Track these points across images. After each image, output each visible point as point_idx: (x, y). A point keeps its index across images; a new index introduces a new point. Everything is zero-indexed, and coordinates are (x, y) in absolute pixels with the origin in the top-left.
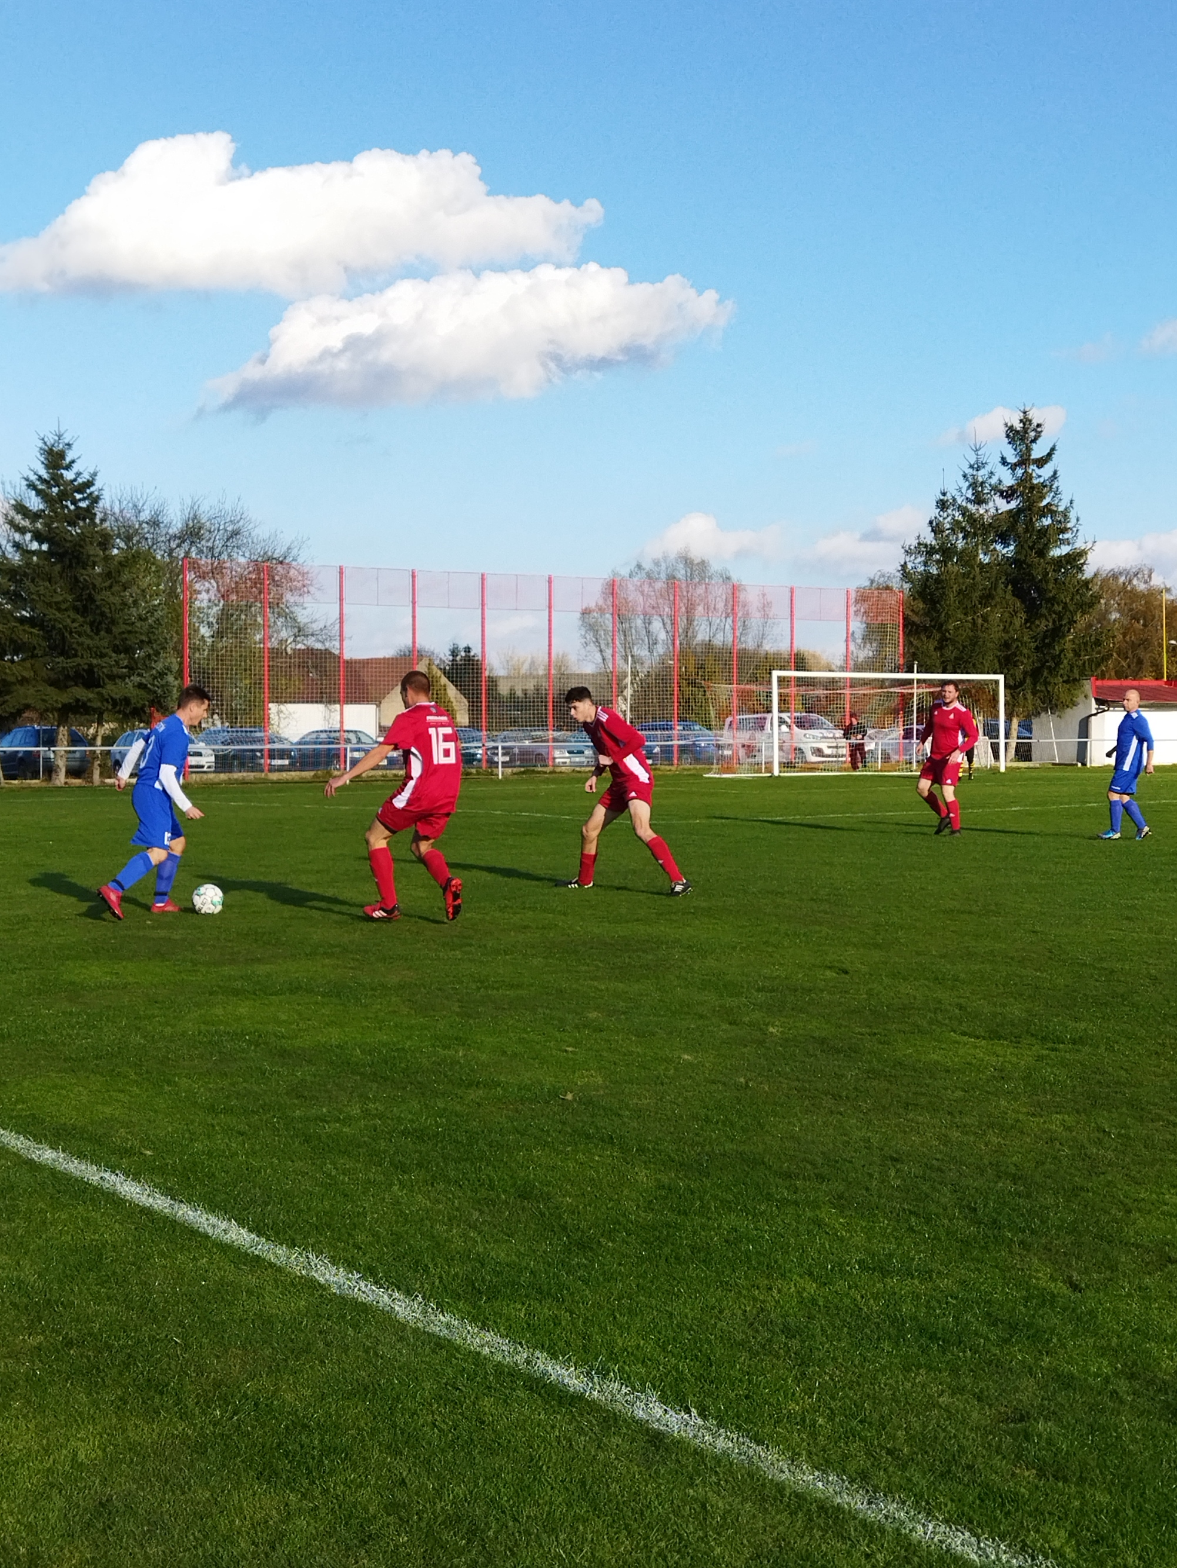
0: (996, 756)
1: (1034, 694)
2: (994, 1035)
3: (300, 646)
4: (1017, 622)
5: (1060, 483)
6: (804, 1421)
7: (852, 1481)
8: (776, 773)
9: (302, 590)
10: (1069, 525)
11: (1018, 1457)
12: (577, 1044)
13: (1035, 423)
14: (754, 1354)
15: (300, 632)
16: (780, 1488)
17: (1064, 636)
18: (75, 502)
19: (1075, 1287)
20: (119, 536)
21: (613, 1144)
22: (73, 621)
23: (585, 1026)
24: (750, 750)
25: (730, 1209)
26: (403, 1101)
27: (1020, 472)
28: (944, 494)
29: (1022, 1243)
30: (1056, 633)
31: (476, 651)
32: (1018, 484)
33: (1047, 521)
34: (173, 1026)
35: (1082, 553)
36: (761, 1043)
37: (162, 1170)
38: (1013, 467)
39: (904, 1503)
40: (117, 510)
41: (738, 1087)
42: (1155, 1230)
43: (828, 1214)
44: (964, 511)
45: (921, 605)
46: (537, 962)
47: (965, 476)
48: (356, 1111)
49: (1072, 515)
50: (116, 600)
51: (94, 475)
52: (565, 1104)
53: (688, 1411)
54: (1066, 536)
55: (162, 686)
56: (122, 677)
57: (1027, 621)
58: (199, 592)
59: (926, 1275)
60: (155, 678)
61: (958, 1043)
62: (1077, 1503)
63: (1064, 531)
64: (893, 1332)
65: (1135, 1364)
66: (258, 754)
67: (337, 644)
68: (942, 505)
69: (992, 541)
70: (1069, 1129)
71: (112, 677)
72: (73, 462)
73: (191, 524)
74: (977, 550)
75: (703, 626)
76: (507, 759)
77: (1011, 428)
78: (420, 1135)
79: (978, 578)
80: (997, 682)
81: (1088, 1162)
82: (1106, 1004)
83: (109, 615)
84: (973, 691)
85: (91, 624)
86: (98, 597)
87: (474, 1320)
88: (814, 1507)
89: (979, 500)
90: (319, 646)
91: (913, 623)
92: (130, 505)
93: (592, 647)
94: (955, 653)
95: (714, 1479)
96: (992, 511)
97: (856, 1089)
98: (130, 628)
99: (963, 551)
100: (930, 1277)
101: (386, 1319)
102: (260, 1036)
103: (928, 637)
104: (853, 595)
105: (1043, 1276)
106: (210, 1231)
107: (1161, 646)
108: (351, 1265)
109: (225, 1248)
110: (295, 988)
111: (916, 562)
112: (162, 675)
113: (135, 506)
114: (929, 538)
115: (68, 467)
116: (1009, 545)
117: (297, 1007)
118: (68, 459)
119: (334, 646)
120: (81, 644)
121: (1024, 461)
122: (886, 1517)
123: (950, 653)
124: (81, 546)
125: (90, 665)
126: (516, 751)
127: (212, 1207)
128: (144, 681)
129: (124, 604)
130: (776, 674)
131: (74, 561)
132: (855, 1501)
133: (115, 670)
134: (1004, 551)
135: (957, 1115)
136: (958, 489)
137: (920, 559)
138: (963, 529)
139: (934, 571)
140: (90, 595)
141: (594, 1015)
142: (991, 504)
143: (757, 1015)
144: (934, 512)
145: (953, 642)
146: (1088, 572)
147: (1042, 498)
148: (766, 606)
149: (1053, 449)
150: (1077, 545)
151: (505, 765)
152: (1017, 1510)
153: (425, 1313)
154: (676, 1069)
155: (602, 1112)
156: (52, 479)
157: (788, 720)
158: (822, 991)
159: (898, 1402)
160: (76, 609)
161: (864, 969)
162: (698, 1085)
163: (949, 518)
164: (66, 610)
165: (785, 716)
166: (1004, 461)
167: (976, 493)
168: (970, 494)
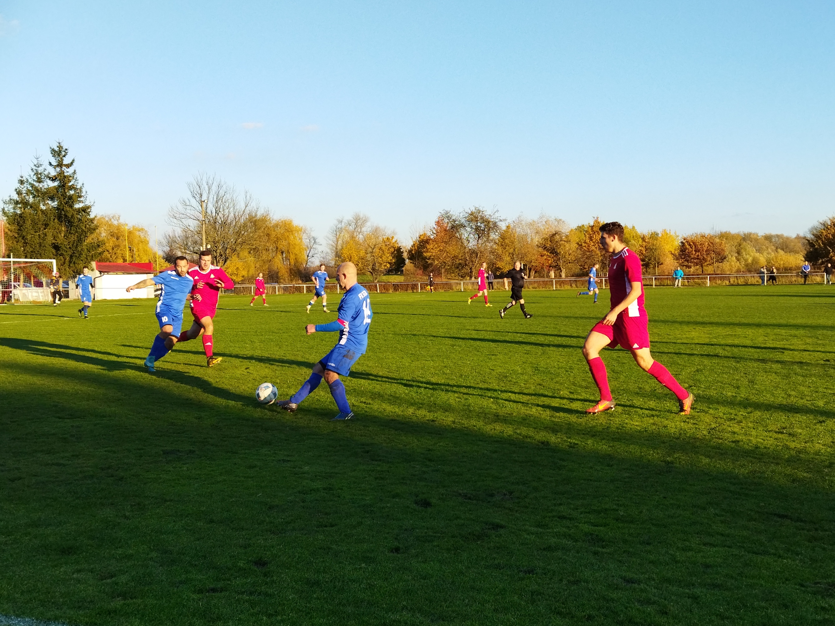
4: (61, 236)
5: (77, 176)
17: (82, 243)
27: (58, 169)
28: (22, 177)
30: (79, 241)
33: (72, 192)
35: (89, 207)
38: (55, 167)
44: (32, 186)
45: (13, 227)
47: (32, 170)
49: (84, 190)
54: (81, 199)
68: (22, 182)
69: (47, 200)
74: (40, 203)
77: (53, 150)
79: (41, 216)
80: (52, 263)
84: (41, 267)
89: (39, 181)
91: (9, 236)
94: (32, 250)
96: (46, 187)
99: (33, 203)
103: (17, 242)
107: (125, 248)
114: (16, 197)
116: (54, 202)
121: (60, 165)
123: (28, 249)
136: (30, 176)
137: (11, 206)
138: (32, 194)
139: (19, 212)
142: (45, 183)
144: (17, 185)
145: (30, 244)
146: (92, 216)
147: (69, 182)
149: (73, 160)
150: (86, 204)
163: (26, 188)
166: (50, 164)
167: (38, 178)
168: (35, 178)
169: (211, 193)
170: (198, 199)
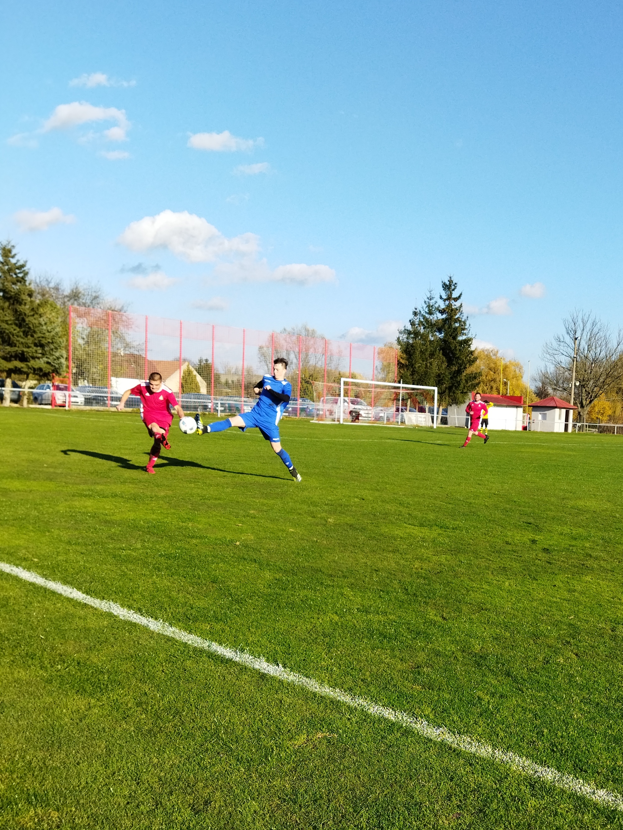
0: (433, 422)
1: (449, 397)
2: (421, 525)
3: (127, 352)
4: (444, 366)
5: (463, 309)
6: (328, 669)
7: (345, 691)
8: (341, 422)
9: (128, 326)
10: (466, 327)
11: (415, 681)
12: (243, 522)
13: (454, 282)
14: (309, 644)
15: (127, 346)
16: (315, 694)
17: (461, 374)
18: (16, 274)
19: (444, 619)
20: (39, 293)
21: (255, 562)
22: (15, 330)
23: (248, 516)
24: (331, 413)
25: (305, 588)
26: (162, 543)
27: (447, 302)
28: (416, 309)
29: (425, 602)
30: (459, 372)
31: (210, 361)
32: (446, 308)
33: (457, 325)
34: (53, 509)
35: (470, 340)
36: (325, 525)
37: (42, 567)
38: (445, 300)
39: (366, 699)
40: (38, 281)
41: (313, 541)
42: (478, 598)
43: (347, 591)
44: (424, 317)
45: (405, 356)
46: (229, 490)
47: (425, 302)
48: (139, 546)
49: (467, 323)
50: (36, 322)
51: (26, 262)
52: (236, 547)
53: (278, 665)
54: (465, 332)
55: (58, 364)
56: (39, 358)
57: (447, 366)
58: (78, 323)
59: (385, 613)
60: (55, 360)
61: (407, 528)
62: (436, 698)
63: (464, 329)
64: (369, 635)
65: (465, 647)
66: (105, 399)
67: (144, 352)
68: (415, 314)
69: (435, 331)
70: (448, 561)
71: (33, 358)
72: (15, 255)
73: (75, 291)
74: (429, 334)
75: (312, 358)
76: (223, 409)
77: (444, 284)
78: (168, 556)
79: (429, 346)
80: (434, 391)
81: (454, 573)
82: (467, 515)
83: (32, 328)
84: (425, 394)
85: (24, 332)
86: (27, 320)
87: (186, 630)
88: (328, 701)
89: (430, 313)
90: (136, 353)
91: (401, 363)
92: (45, 280)
93: (263, 363)
94: (418, 377)
95: (286, 691)
96: (436, 318)
97: (363, 544)
98: (43, 335)
99: (423, 334)
100: (386, 615)
101: (146, 629)
102: (95, 514)
103: (407, 370)
104: (376, 350)
105: (432, 614)
106: (63, 593)
107: (500, 381)
108: (130, 607)
109: (70, 600)
110: (115, 496)
111: (404, 337)
112: (58, 358)
113: (47, 280)
114: (409, 327)
115: (13, 257)
116: (441, 334)
117: (114, 503)
118: (13, 253)
119: (142, 353)
120: (18, 341)
121: (449, 298)
122: (358, 705)
123: (416, 377)
124: (19, 295)
125: (23, 352)
126: (227, 405)
127: (65, 582)
128: (49, 361)
129: (40, 324)
130: (343, 380)
131: (15, 302)
132: (346, 699)
133: (35, 355)
134: (440, 336)
135: (403, 554)
136: (422, 308)
137: (405, 336)
138: (423, 325)
139: (411, 341)
140: (23, 318)
141: (252, 512)
142: (435, 315)
143: (324, 514)
144: (411, 316)
145: (418, 373)
146: (472, 348)
147: (456, 315)
148: (340, 352)
149: (461, 294)
150: (469, 336)
151: (222, 411)
152: (412, 701)
153: (163, 627)
154: (287, 534)
155: (252, 550)
156: (5, 262)
157: (348, 400)
158: (352, 506)
159: (368, 661)
160: (16, 325)
161: (371, 498)
162: (296, 540)
163: (418, 320)
164: (11, 324)
165: (346, 399)
166: (441, 298)
167: (429, 310)
168: (427, 310)
169: (585, 331)
170: (572, 336)
